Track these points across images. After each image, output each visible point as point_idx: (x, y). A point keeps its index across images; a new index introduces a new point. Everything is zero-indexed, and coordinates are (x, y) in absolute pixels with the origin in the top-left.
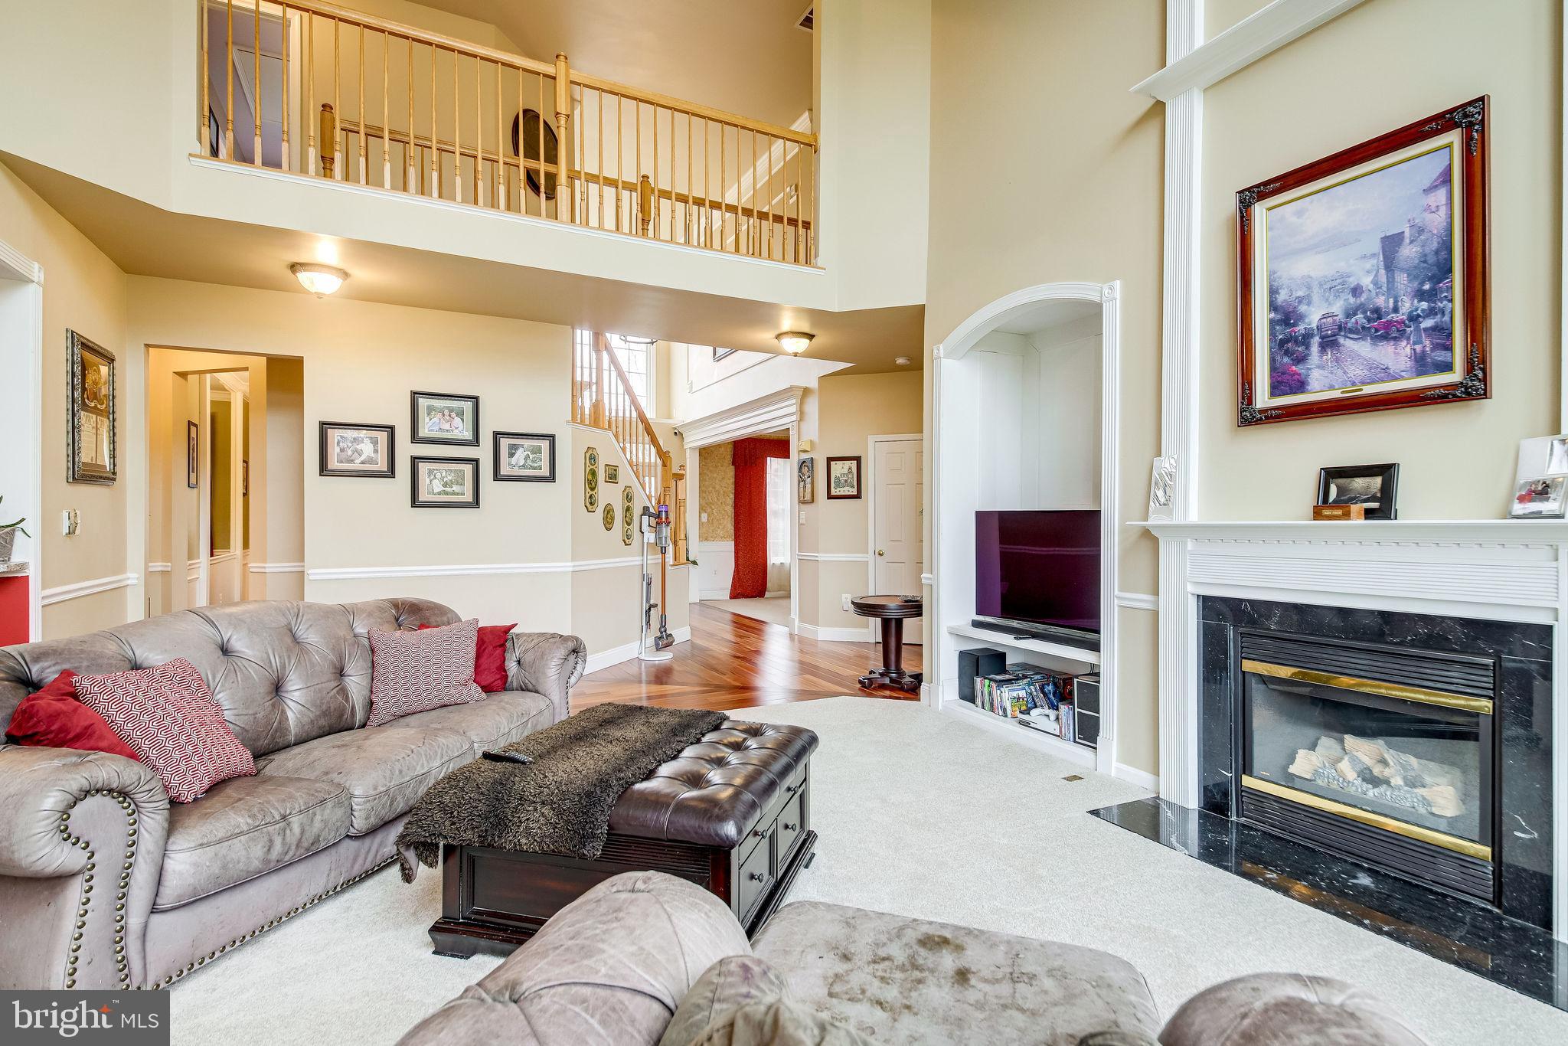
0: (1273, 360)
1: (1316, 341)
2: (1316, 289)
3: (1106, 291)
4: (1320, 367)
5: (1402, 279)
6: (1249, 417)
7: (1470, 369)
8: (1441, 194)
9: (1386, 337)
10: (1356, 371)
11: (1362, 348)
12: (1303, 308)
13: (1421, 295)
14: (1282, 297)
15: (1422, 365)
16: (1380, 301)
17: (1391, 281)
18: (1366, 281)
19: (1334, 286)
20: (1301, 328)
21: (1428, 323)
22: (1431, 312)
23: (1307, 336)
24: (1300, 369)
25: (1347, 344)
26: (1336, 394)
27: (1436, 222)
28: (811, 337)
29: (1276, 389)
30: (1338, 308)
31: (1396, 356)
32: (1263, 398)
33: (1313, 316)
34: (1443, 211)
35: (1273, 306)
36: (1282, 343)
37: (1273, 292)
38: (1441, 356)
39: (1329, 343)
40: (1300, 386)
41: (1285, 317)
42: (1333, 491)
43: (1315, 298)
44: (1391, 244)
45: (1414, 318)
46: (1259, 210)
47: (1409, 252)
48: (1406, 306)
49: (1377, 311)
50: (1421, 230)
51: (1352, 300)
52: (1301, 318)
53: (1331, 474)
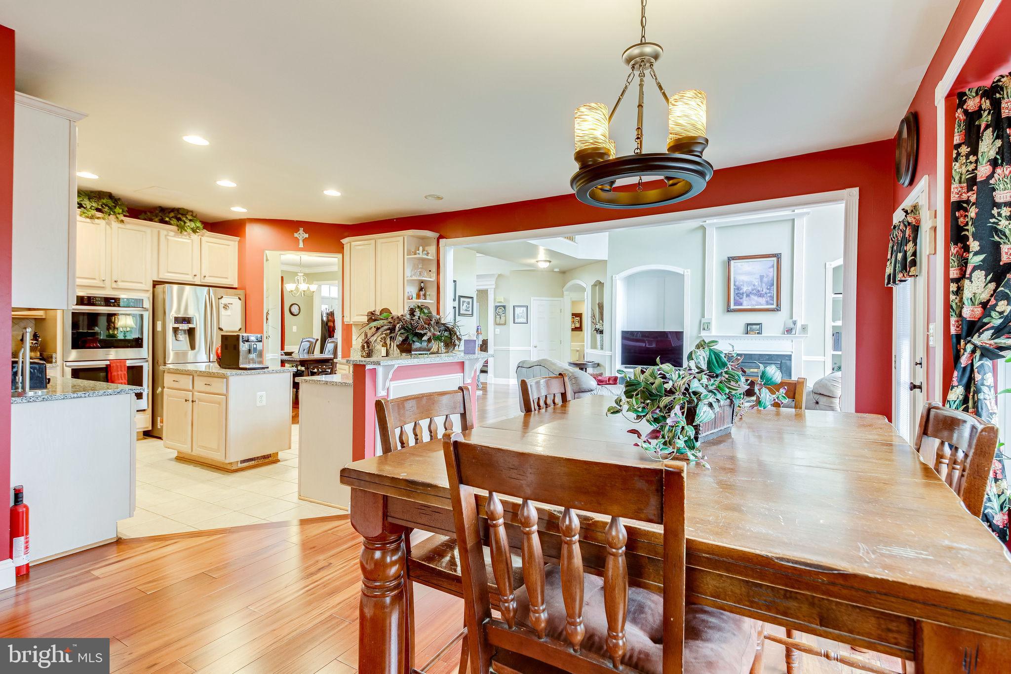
0: (734, 298)
1: (745, 295)
2: (745, 283)
3: (685, 271)
4: (746, 301)
5: (764, 285)
6: (729, 310)
7: (777, 306)
8: (772, 269)
9: (760, 296)
10: (754, 303)
11: (756, 298)
12: (742, 287)
13: (768, 289)
14: (737, 283)
15: (767, 303)
16: (759, 289)
17: (762, 285)
18: (756, 284)
19: (749, 283)
20: (741, 291)
21: (769, 295)
22: (769, 293)
23: (743, 294)
24: (741, 300)
25: (752, 296)
26: (749, 307)
27: (771, 274)
28: (550, 262)
29: (735, 304)
30: (750, 288)
31: (762, 300)
32: (732, 307)
33: (745, 289)
34: (772, 273)
35: (735, 285)
36: (737, 294)
37: (735, 282)
38: (771, 302)
39: (748, 296)
40: (741, 304)
41: (738, 288)
42: (749, 328)
43: (745, 285)
44: (762, 277)
45: (766, 293)
46: (732, 262)
47: (765, 279)
48: (764, 291)
49: (758, 290)
50: (768, 276)
51: (753, 287)
52: (741, 289)
53: (748, 325)
